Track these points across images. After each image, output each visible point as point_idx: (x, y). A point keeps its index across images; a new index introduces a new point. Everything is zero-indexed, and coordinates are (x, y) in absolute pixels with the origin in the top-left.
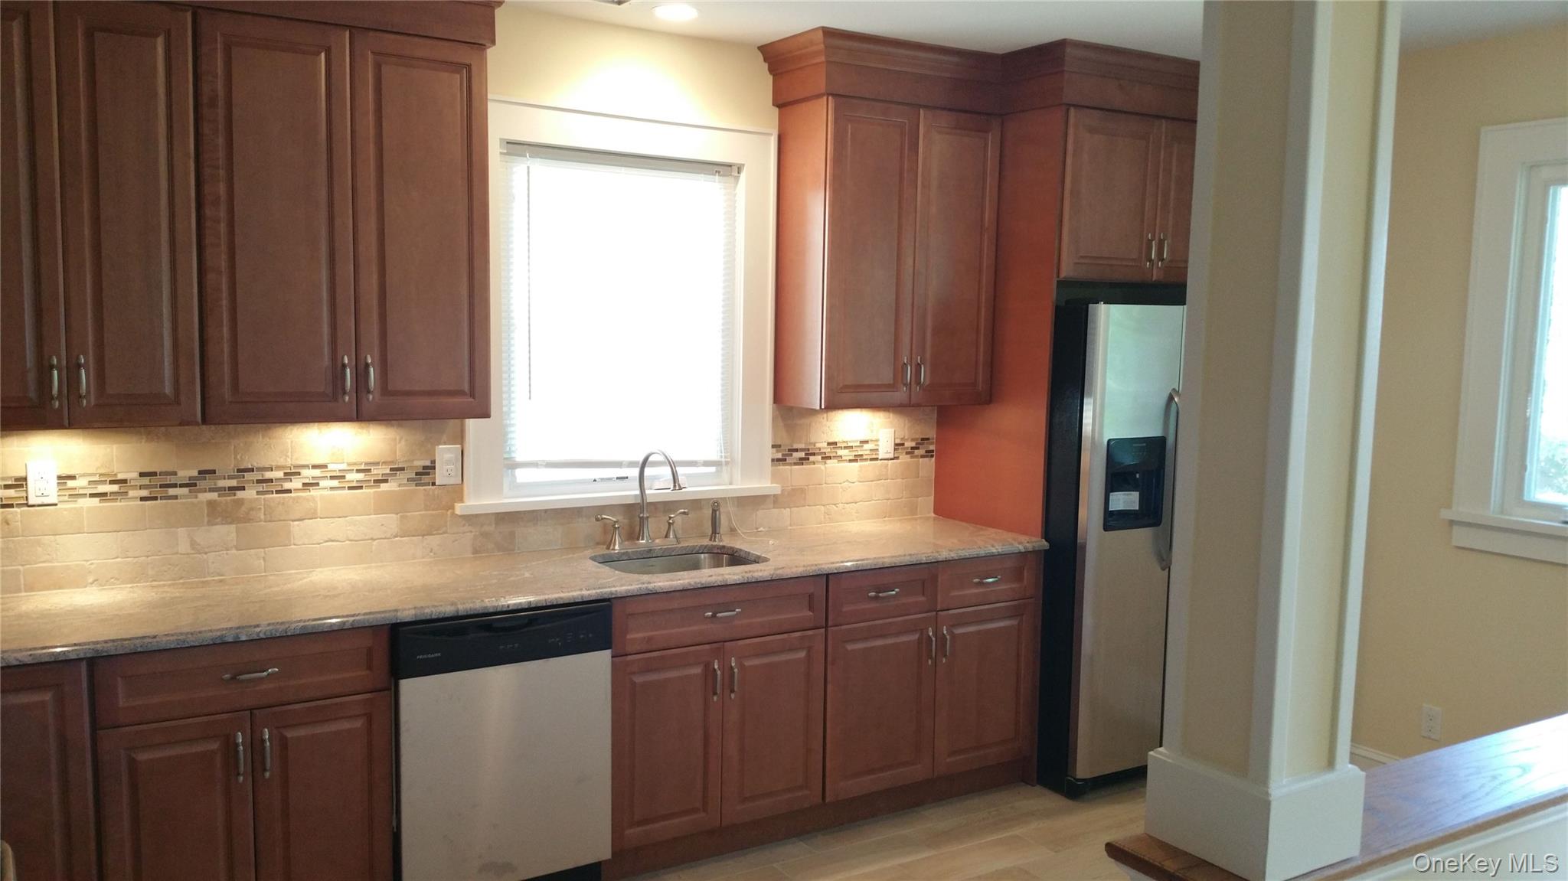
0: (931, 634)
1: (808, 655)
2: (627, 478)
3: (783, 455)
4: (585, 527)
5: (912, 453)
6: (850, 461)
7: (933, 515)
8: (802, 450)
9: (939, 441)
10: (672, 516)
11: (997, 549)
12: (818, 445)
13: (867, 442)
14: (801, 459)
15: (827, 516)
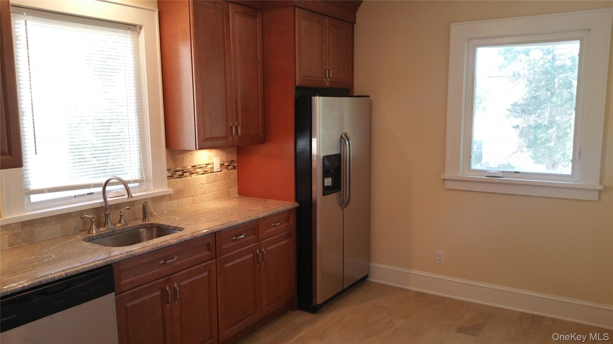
0: (258, 252)
1: (209, 273)
2: (93, 193)
3: (172, 174)
4: (73, 223)
5: (228, 168)
6: (202, 174)
7: (237, 195)
8: (180, 171)
9: (238, 161)
10: (122, 211)
11: (281, 209)
12: (187, 168)
13: (208, 164)
14: (180, 175)
15: (194, 202)
